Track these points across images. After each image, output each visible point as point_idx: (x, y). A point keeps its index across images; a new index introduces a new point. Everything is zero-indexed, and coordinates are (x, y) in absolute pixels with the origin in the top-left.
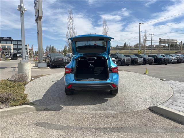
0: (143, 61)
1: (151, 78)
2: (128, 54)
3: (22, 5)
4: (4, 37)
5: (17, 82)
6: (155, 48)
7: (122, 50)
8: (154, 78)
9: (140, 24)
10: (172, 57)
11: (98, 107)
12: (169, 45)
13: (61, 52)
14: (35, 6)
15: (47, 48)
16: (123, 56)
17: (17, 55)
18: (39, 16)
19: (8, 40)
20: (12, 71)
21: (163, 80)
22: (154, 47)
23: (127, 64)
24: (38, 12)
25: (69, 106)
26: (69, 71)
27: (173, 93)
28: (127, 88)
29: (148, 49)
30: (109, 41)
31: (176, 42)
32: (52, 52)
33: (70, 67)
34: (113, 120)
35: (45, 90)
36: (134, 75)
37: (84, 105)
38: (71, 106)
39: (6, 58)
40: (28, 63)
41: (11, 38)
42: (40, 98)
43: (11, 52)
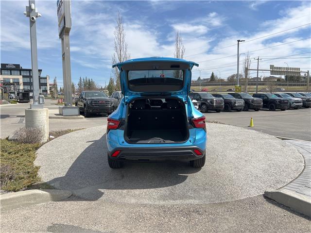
0: (244, 105)
1: (261, 135)
2: (219, 93)
3: (33, 6)
4: (7, 64)
5: (23, 144)
6: (264, 82)
7: (207, 85)
8: (267, 136)
9: (239, 41)
10: (294, 97)
11: (168, 192)
12: (286, 77)
13: (104, 89)
14: (58, 11)
15: (81, 82)
16: (209, 96)
17: (28, 94)
18: (64, 27)
19: (14, 69)
20: (19, 123)
21: (283, 139)
22: (262, 80)
23: (217, 110)
24: (63, 20)
25: (115, 191)
26: (115, 125)
27: (305, 163)
28: (220, 154)
29: (252, 84)
30: (190, 70)
31: (299, 73)
32: (89, 89)
33: (117, 118)
34: (199, 219)
35: (72, 158)
36: (231, 129)
37: (144, 189)
38: (118, 190)
39: (10, 100)
40: (44, 109)
41: (19, 65)
42: (63, 174)
43: (19, 90)
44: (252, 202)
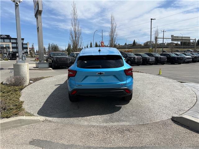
0: (155, 61)
1: (167, 80)
2: (138, 53)
5: (12, 87)
6: (166, 46)
8: (171, 80)
10: (186, 55)
11: (109, 118)
12: (181, 43)
13: (65, 51)
15: (49, 46)
16: (132, 55)
17: (16, 54)
18: (38, 10)
19: (6, 38)
20: (9, 73)
21: (181, 82)
23: (138, 64)
24: (37, 5)
26: (73, 74)
27: (197, 98)
28: (141, 92)
29: (159, 48)
31: (190, 40)
32: (55, 51)
35: (45, 95)
36: (148, 76)
39: (4, 58)
40: (26, 63)
41: (9, 35)
43: (9, 52)
44: (164, 123)
